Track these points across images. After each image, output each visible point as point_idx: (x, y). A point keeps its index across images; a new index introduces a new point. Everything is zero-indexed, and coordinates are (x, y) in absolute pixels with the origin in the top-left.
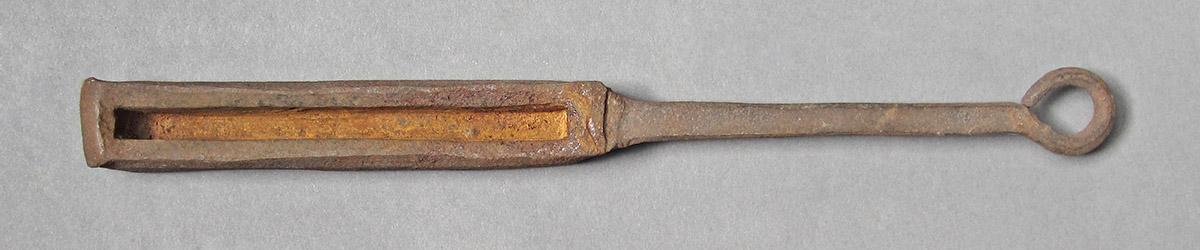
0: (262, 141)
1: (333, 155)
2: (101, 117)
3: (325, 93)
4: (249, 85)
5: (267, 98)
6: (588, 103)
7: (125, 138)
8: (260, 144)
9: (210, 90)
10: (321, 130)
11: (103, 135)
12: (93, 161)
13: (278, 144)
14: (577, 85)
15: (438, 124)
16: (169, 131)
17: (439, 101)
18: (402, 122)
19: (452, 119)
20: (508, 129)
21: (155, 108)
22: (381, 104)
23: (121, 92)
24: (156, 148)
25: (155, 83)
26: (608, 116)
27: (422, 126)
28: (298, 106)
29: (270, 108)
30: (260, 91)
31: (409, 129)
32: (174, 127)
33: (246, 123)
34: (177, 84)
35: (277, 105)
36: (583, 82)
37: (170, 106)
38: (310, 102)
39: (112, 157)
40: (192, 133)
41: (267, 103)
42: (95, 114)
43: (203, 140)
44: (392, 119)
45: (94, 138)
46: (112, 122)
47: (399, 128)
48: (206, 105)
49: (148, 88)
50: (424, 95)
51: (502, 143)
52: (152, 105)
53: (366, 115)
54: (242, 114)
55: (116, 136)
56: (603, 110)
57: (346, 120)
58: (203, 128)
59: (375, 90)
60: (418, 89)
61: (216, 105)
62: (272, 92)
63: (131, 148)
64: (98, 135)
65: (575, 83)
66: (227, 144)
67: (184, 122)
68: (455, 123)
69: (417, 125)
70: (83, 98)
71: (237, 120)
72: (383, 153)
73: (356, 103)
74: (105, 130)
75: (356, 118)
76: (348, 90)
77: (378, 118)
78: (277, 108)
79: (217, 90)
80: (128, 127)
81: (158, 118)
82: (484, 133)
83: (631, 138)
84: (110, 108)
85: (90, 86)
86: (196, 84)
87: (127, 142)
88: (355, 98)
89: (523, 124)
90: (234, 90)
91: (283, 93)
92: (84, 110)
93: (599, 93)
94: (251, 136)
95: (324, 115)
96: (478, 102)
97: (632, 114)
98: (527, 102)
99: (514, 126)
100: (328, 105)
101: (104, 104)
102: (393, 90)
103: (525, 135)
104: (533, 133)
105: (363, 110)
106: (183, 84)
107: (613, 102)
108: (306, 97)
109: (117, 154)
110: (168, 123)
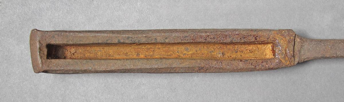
0: (120, 59)
1: (156, 67)
2: (40, 49)
3: (151, 36)
4: (113, 32)
5: (122, 38)
6: (286, 41)
7: (52, 58)
8: (119, 61)
9: (93, 34)
10: (147, 53)
11: (41, 57)
12: (37, 70)
13: (128, 61)
14: (280, 31)
15: (204, 50)
16: (74, 54)
17: (209, 40)
18: (187, 50)
19: (211, 48)
20: (239, 53)
21: (67, 44)
22: (180, 41)
23: (49, 36)
24: (67, 63)
25: (66, 31)
26: (295, 47)
27: (197, 51)
28: (137, 42)
29: (123, 43)
30: (119, 35)
31: (190, 53)
32: (76, 52)
33: (111, 51)
34: (77, 32)
35: (127, 42)
36: (283, 30)
37: (74, 43)
38: (143, 40)
39: (46, 68)
40: (84, 55)
41: (122, 41)
42: (36, 46)
43: (91, 59)
44: (182, 48)
45: (37, 59)
46: (45, 51)
47: (185, 52)
48: (91, 42)
49: (63, 34)
50: (201, 37)
51: (241, 61)
52: (65, 42)
53: (169, 46)
54: (109, 46)
55: (48, 58)
56: (293, 44)
57: (159, 48)
58: (90, 53)
59: (177, 34)
60: (199, 34)
61: (97, 42)
62: (124, 36)
63: (55, 63)
64: (39, 57)
65: (279, 30)
66: (103, 61)
67: (81, 50)
68: (213, 50)
69: (194, 51)
70: (31, 39)
71: (106, 49)
72: (181, 66)
73: (167, 41)
74: (42, 55)
75: (164, 48)
76: (163, 34)
77: (175, 48)
78: (126, 43)
79: (97, 34)
80: (53, 53)
81: (68, 48)
82: (227, 55)
83: (305, 58)
84: (44, 45)
85: (34, 32)
86: (86, 32)
87: (53, 60)
88: (166, 38)
89: (247, 50)
90: (106, 35)
91: (130, 36)
92: (32, 45)
93: (292, 35)
94: (113, 56)
95: (149, 46)
96: (229, 40)
97: (306, 46)
98: (254, 40)
99: (242, 52)
100: (153, 42)
101: (42, 42)
102: (186, 34)
103: (247, 55)
104: (251, 55)
105: (169, 44)
106: (80, 32)
107: (298, 40)
108: (142, 38)
109: (48, 67)
110: (73, 50)
